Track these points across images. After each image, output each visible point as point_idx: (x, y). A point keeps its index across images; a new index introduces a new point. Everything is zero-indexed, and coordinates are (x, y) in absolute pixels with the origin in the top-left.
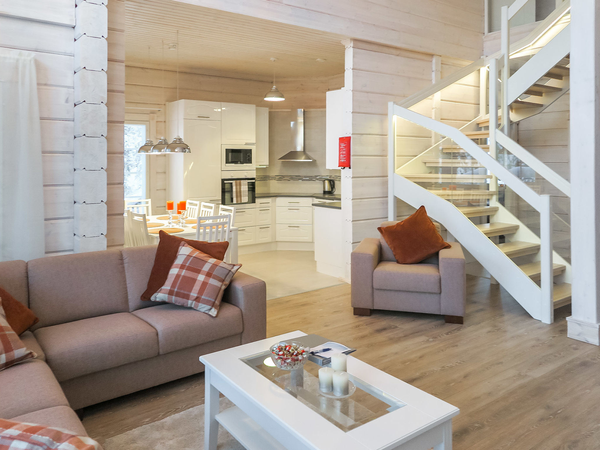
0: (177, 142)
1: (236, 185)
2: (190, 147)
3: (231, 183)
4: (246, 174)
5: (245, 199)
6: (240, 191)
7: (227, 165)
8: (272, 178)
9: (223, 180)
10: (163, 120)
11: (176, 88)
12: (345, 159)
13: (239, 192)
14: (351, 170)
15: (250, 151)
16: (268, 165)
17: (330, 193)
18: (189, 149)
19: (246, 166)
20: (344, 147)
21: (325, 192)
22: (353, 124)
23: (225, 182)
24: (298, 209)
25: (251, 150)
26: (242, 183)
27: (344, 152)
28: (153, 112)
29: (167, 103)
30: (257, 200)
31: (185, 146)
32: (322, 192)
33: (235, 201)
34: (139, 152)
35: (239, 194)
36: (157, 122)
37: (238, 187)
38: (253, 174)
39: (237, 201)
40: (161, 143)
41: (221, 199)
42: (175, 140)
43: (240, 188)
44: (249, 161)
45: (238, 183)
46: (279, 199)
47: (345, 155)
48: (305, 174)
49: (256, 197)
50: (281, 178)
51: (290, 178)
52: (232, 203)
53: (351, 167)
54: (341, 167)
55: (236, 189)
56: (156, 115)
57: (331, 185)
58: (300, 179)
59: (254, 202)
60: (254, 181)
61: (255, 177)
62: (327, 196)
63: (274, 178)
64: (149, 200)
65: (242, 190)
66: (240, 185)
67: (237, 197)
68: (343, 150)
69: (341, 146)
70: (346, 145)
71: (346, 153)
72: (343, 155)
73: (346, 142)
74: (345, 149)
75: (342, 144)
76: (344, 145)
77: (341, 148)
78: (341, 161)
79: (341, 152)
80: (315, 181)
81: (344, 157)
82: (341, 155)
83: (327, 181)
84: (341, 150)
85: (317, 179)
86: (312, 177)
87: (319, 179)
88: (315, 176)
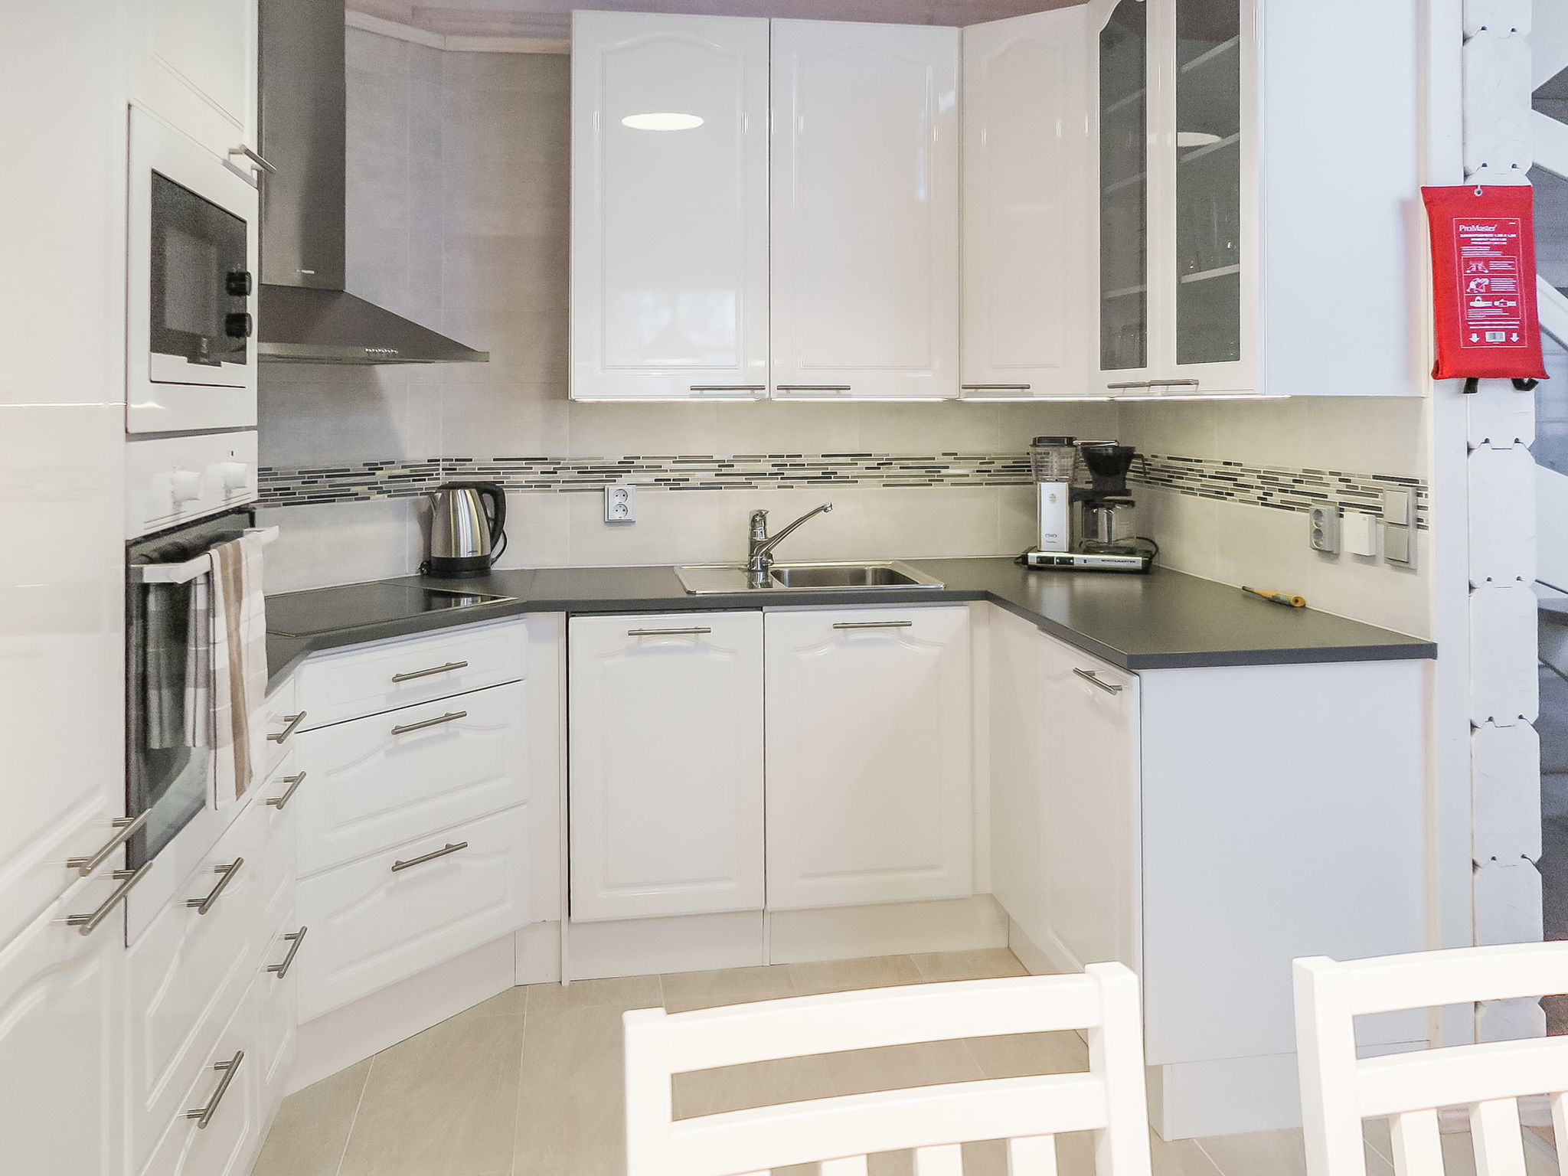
12: (1514, 324)
17: (481, 569)
20: (1493, 248)
27: (1504, 284)
47: (1511, 304)
48: (305, 459)
68: (1487, 265)
69: (1467, 242)
70: (1514, 236)
71: (1516, 288)
72: (1497, 303)
73: (1511, 221)
74: (1504, 266)
75: (1473, 228)
76: (1491, 235)
77: (1468, 252)
78: (1475, 338)
79: (1479, 280)
80: (369, 498)
81: (1499, 312)
82: (1478, 298)
83: (467, 491)
84: (1467, 266)
85: (376, 483)
86: (345, 473)
87: (393, 486)
88: (365, 465)
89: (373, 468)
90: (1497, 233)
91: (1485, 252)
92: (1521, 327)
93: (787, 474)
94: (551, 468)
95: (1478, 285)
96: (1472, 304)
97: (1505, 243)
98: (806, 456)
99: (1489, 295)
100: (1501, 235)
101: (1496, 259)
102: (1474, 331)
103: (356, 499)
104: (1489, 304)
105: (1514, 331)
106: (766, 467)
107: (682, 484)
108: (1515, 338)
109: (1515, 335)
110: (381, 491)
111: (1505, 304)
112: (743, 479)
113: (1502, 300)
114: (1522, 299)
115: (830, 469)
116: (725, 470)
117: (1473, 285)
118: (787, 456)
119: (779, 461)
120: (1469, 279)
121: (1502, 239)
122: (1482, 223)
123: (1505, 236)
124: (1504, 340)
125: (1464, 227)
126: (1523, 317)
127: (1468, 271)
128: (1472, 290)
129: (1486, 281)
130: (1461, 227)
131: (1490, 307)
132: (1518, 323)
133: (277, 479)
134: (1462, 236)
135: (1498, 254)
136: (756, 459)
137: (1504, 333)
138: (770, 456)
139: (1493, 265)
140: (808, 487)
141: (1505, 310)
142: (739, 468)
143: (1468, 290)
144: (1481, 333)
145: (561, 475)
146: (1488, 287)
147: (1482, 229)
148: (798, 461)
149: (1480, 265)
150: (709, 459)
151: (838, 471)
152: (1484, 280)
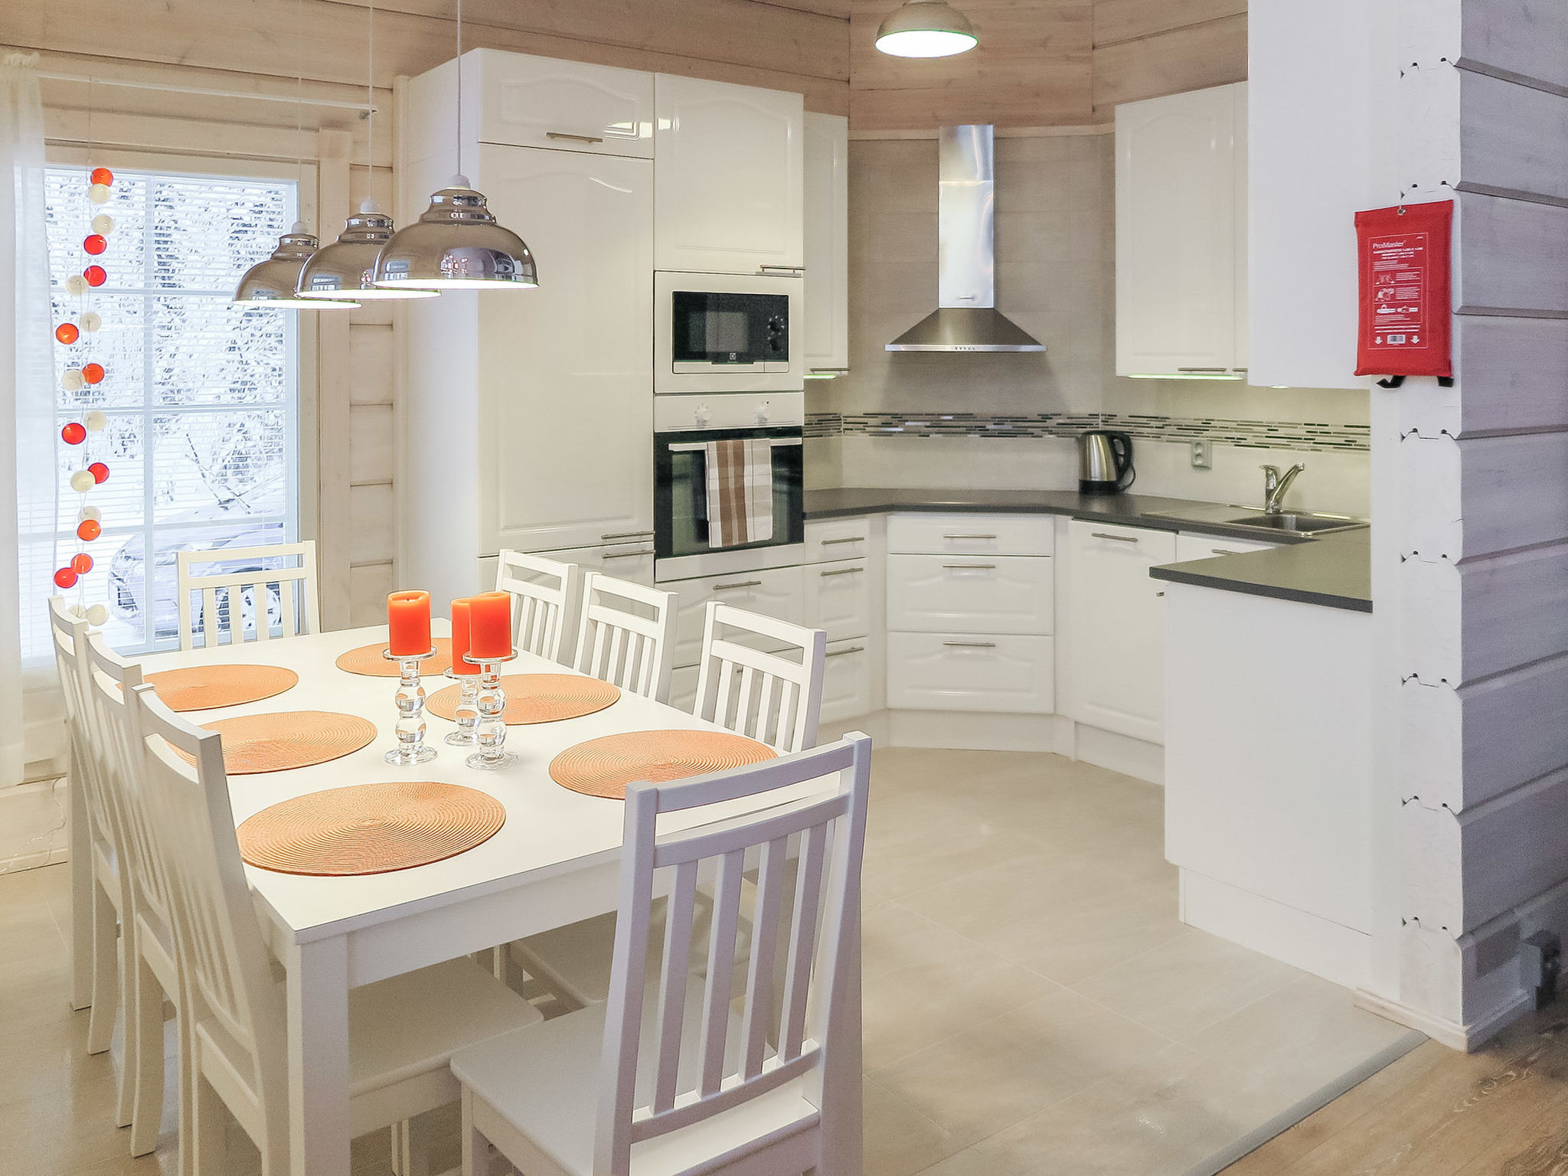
0: (454, 216)
1: (723, 463)
2: (535, 247)
3: (701, 454)
4: (762, 409)
5: (761, 525)
6: (740, 491)
7: (681, 365)
8: (850, 426)
9: (662, 441)
10: (383, 161)
11: (448, 18)
12: (1414, 328)
13: (733, 496)
14: (1455, 393)
15: (780, 303)
16: (846, 367)
17: (1111, 489)
18: (530, 261)
19: (762, 373)
20: (1401, 261)
21: (1088, 488)
22: (1465, 132)
23: (674, 447)
24: (992, 564)
25: (784, 300)
26: (747, 450)
27: (1408, 293)
28: (335, 123)
29: (401, 82)
30: (813, 530)
31: (502, 244)
32: (1075, 487)
33: (716, 539)
34: (241, 294)
35: (733, 504)
36: (353, 167)
37: (731, 471)
38: (793, 411)
39: (727, 535)
40: (353, 237)
41: (651, 529)
42: (439, 199)
43: (740, 477)
44: (778, 349)
45: (730, 452)
46: (901, 524)
47: (1415, 310)
48: (995, 409)
49: (804, 516)
50: (888, 423)
51: (928, 424)
52: (701, 546)
53: (1457, 374)
54: (1380, 378)
55: (723, 478)
56: (347, 133)
57: (1116, 456)
58: (969, 430)
59: (795, 535)
60: (796, 441)
61: (800, 421)
62: (1098, 506)
63: (860, 424)
64: (309, 547)
65: (747, 482)
66: (740, 460)
67: (725, 517)
68: (1393, 277)
69: (1379, 257)
70: (1421, 249)
71: (1419, 296)
72: (1399, 310)
73: (1420, 235)
74: (1410, 276)
75: (1384, 245)
76: (1400, 250)
77: (1378, 266)
78: (1379, 341)
79: (1385, 290)
80: (1041, 437)
81: (1400, 317)
82: (1384, 306)
83: (1098, 437)
84: (1377, 279)
85: (1048, 427)
86: (1024, 419)
87: (1060, 430)
88: (1039, 415)
89: (1045, 417)
90: (1405, 248)
91: (1393, 266)
92: (1423, 330)
93: (1318, 439)
94: (1161, 424)
95: (1385, 294)
96: (1379, 311)
97: (1412, 256)
98: (1332, 426)
99: (1393, 303)
100: (1409, 249)
101: (1402, 271)
102: (1379, 334)
103: (1033, 437)
104: (1393, 310)
105: (1414, 333)
106: (1301, 432)
107: (1243, 442)
108: (1415, 340)
109: (1415, 337)
110: (1051, 433)
111: (1407, 310)
112: (1284, 441)
113: (1405, 307)
114: (1425, 306)
115: (1351, 437)
116: (1272, 433)
117: (1380, 295)
118: (1318, 425)
119: (1311, 428)
120: (1378, 290)
121: (1410, 252)
122: (1393, 240)
123: (1413, 249)
124: (1404, 342)
125: (1377, 245)
126: (1424, 321)
127: (1378, 283)
128: (1380, 299)
129: (1391, 291)
130: (1375, 245)
131: (1393, 314)
132: (1419, 326)
133: (977, 421)
134: (1375, 253)
135: (1404, 266)
136: (1293, 425)
137: (1404, 336)
138: (1305, 424)
139: (1400, 277)
140: (1332, 452)
141: (1407, 315)
142: (1281, 432)
143: (1376, 300)
144: (1384, 336)
145: (1167, 430)
146: (1393, 296)
147: (1392, 245)
148: (1326, 429)
149: (1388, 277)
150: (1259, 424)
151: (1358, 440)
152: (1390, 290)
